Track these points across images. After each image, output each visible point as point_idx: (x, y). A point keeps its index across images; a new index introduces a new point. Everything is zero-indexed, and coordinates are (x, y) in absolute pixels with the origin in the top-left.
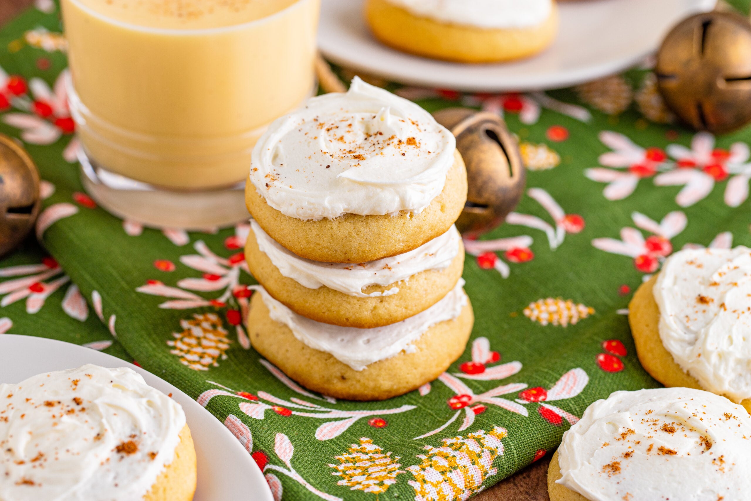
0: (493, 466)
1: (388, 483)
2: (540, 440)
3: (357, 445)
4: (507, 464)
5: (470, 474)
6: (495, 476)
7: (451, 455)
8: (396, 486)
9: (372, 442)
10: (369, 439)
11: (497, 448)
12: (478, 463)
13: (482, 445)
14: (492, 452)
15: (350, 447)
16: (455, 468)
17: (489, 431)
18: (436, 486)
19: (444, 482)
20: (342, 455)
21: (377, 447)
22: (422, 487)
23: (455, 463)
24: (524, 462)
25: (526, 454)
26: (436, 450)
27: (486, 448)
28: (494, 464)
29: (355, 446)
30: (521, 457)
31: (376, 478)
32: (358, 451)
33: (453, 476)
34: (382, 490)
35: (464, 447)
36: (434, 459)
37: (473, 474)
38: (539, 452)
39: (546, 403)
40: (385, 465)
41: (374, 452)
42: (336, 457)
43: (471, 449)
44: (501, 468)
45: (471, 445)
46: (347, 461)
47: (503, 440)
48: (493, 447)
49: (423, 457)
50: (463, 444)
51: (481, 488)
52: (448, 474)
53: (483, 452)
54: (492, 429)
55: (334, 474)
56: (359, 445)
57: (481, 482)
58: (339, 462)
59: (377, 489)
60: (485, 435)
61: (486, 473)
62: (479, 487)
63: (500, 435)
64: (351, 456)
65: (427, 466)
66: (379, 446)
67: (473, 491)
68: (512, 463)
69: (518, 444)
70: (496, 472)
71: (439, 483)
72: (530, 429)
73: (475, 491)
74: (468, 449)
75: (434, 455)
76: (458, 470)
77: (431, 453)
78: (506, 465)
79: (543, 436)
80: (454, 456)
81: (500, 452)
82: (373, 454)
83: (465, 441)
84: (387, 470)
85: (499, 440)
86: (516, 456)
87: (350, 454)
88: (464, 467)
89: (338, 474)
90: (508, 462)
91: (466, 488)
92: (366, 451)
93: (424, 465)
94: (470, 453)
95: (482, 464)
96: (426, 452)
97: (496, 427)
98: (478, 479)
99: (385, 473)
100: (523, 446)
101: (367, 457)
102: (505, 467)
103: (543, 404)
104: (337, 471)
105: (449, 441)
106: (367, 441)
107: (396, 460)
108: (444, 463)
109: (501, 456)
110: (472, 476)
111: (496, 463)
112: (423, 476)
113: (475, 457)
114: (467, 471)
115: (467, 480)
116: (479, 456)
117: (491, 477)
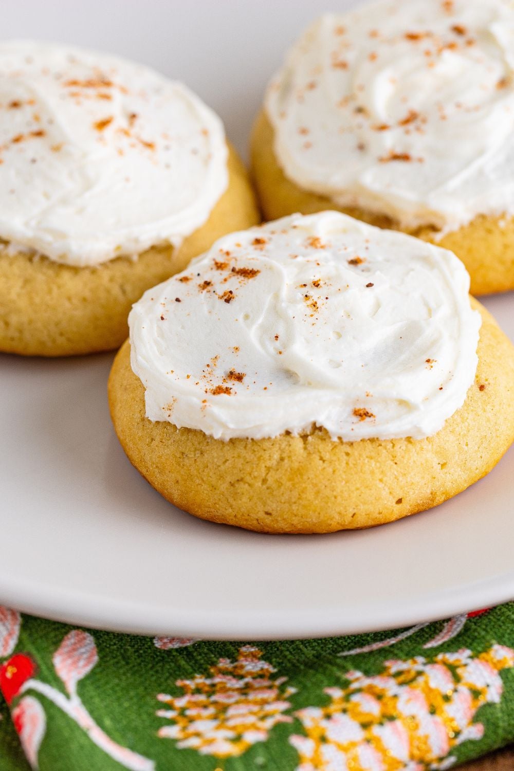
0: (475, 720)
1: (251, 737)
3: (228, 661)
4: (507, 718)
5: (421, 732)
6: (479, 740)
7: (390, 693)
8: (264, 745)
9: (259, 656)
10: (257, 649)
11: (488, 686)
12: (442, 711)
13: (457, 679)
14: (476, 693)
15: (213, 664)
16: (391, 719)
17: (480, 652)
18: (346, 750)
19: (365, 744)
20: (193, 678)
21: (265, 665)
22: (316, 751)
23: (395, 707)
26: (366, 682)
27: (464, 685)
28: (477, 716)
29: (224, 663)
31: (233, 728)
32: (225, 673)
33: (385, 733)
34: (234, 750)
35: (421, 680)
36: (355, 698)
37: (429, 732)
40: (264, 702)
41: (255, 675)
42: (179, 683)
43: (433, 685)
44: (491, 727)
45: (437, 678)
46: (198, 691)
47: (504, 673)
48: (479, 685)
49: (336, 693)
50: (420, 673)
51: (446, 760)
52: (376, 730)
53: (455, 691)
54: (487, 649)
55: (162, 713)
56: (234, 660)
57: (447, 749)
58: (179, 692)
59: (224, 748)
60: (469, 661)
61: (457, 733)
62: (441, 759)
63: (499, 661)
64: (208, 682)
65: (336, 711)
66: (271, 663)
67: (428, 765)
70: (482, 733)
71: (353, 744)
73: (434, 766)
74: (426, 683)
75: (359, 690)
76: (398, 723)
77: (354, 686)
78: (504, 721)
80: (395, 696)
81: (494, 695)
82: (254, 678)
83: (428, 669)
84: (261, 714)
85: (496, 671)
87: (209, 676)
88: (413, 717)
89: (170, 714)
90: (509, 715)
91: (411, 759)
92: (243, 672)
93: (333, 708)
94: (428, 691)
95: (451, 714)
96: (345, 685)
97: (496, 647)
98: (439, 745)
99: (252, 719)
101: (240, 684)
102: (502, 724)
104: (169, 707)
105: (395, 666)
106: (252, 653)
107: (286, 695)
108: (371, 707)
109: (495, 703)
110: (427, 737)
111: (482, 715)
112: (323, 730)
113: (439, 701)
114: (417, 727)
115: (416, 743)
116: (447, 699)
117: (471, 742)
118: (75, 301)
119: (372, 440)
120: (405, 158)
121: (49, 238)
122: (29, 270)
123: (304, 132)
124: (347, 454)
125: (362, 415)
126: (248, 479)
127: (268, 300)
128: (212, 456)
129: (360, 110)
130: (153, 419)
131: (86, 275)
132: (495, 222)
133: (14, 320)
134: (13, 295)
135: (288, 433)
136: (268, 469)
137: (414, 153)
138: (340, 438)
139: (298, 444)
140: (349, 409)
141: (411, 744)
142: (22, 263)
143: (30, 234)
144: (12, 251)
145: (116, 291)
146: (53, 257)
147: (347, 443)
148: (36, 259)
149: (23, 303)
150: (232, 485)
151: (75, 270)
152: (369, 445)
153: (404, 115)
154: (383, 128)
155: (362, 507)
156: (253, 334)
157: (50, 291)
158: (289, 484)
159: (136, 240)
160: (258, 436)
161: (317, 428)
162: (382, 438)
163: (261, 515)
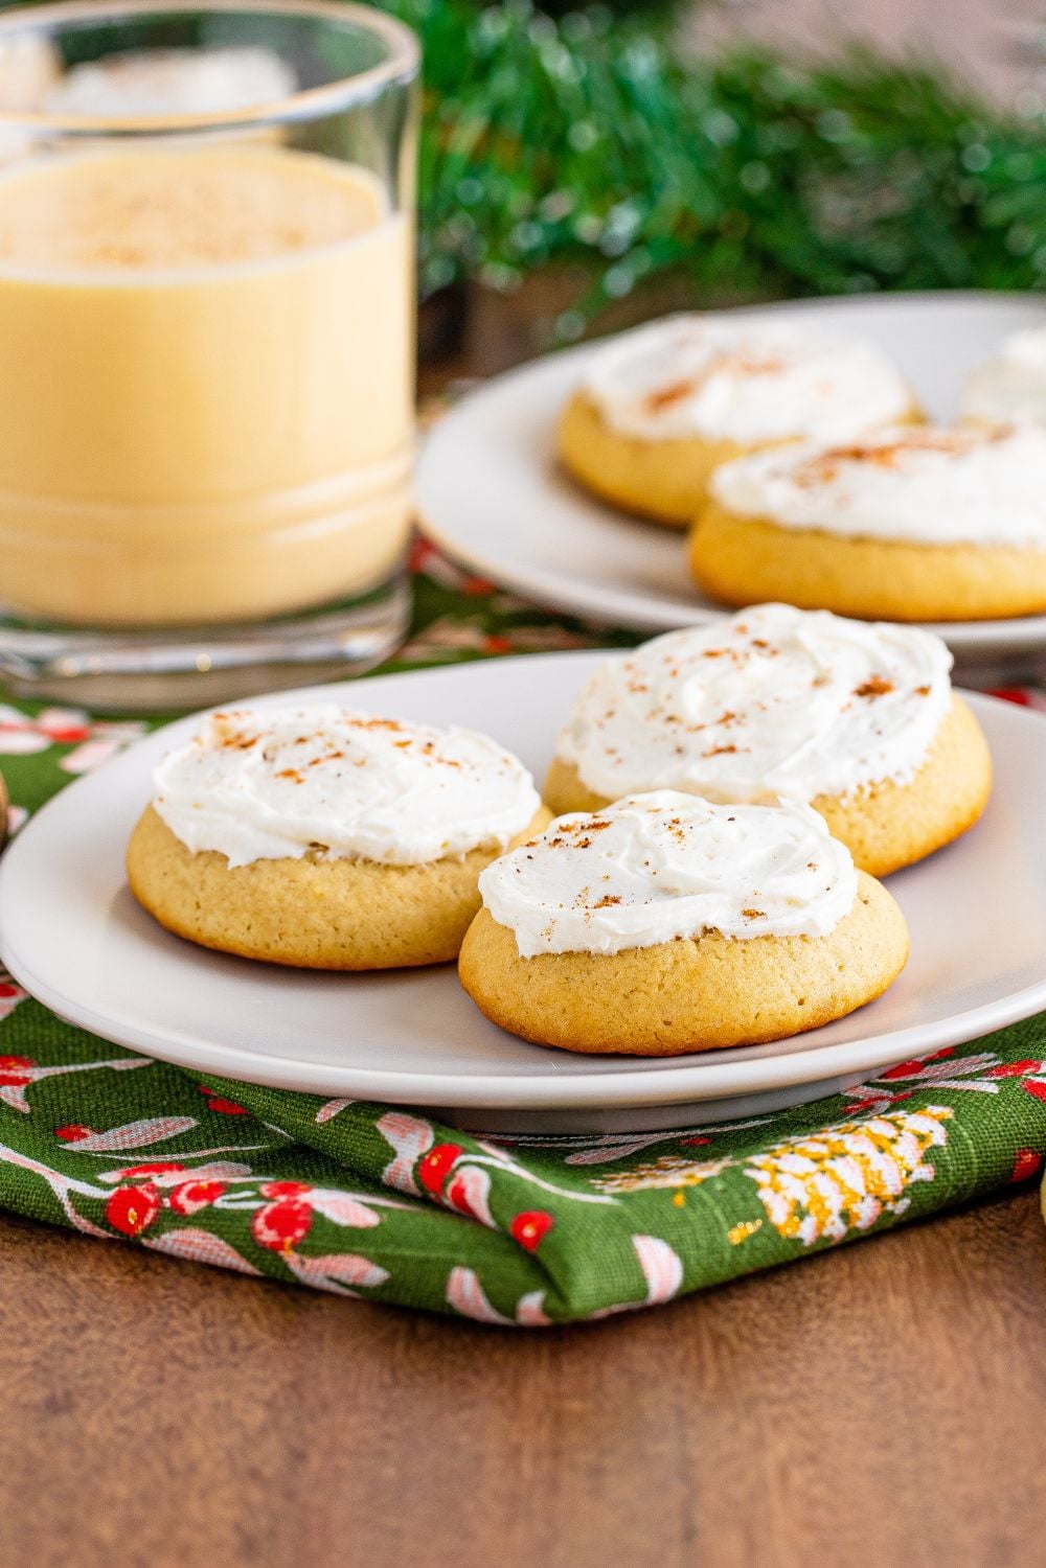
0: (925, 1160)
2: (1023, 1129)
3: (650, 1164)
4: (954, 1162)
5: (873, 1167)
6: (931, 1183)
7: (835, 1140)
8: (718, 1177)
11: (931, 1132)
12: (891, 1152)
13: (900, 1128)
14: (921, 1138)
15: (635, 1167)
16: (843, 1155)
17: (916, 1111)
18: (803, 1178)
19: (820, 1174)
20: (618, 1173)
22: (773, 1179)
23: (843, 1147)
24: (991, 1168)
25: (995, 1151)
27: (908, 1130)
28: (926, 1157)
30: (984, 1154)
33: (838, 1166)
35: (862, 1131)
36: (800, 1147)
37: (880, 1168)
38: (1025, 1154)
39: (1038, 1075)
43: (876, 1133)
44: (941, 1169)
45: (879, 1128)
47: (945, 1123)
48: (923, 1131)
49: (779, 1147)
50: (860, 1127)
51: (900, 1202)
52: (828, 1164)
53: (901, 1135)
54: (922, 1109)
56: (655, 1163)
57: (901, 1188)
60: (908, 1117)
61: (909, 1173)
62: (896, 1199)
63: (939, 1115)
65: (784, 1154)
67: (884, 1204)
68: (966, 1164)
69: (976, 1130)
70: (933, 1175)
71: (808, 1175)
72: (1002, 1109)
73: (890, 1206)
74: (868, 1132)
75: (801, 1143)
76: (848, 1157)
77: (794, 1142)
78: (953, 1165)
79: (1031, 1123)
80: (841, 1142)
81: (939, 1137)
83: (867, 1124)
85: (935, 1122)
86: (973, 1151)
88: (862, 1155)
90: (957, 1159)
91: (868, 1192)
93: (779, 1154)
94: (873, 1137)
95: (900, 1154)
96: (785, 1142)
97: (931, 1107)
98: (893, 1184)
100: (987, 1134)
102: (951, 1168)
103: (1030, 1077)
108: (819, 1150)
109: (941, 1146)
110: (880, 1172)
111: (930, 1155)
112: (775, 1165)
113: (885, 1144)
114: (868, 1163)
115: (870, 1178)
116: (893, 1141)
117: (922, 1182)
118: (406, 900)
119: (767, 938)
120: (732, 749)
121: (372, 835)
122: (356, 873)
123: (611, 752)
124: (744, 951)
125: (752, 914)
126: (643, 987)
127: (629, 838)
128: (601, 971)
129: (671, 719)
130: (528, 955)
131: (414, 875)
132: (836, 801)
133: (344, 923)
134: (341, 898)
135: (678, 938)
136: (663, 974)
137: (738, 745)
138: (733, 937)
139: (692, 947)
140: (739, 910)
141: (865, 1177)
142: (345, 866)
143: (352, 833)
144: (332, 856)
145: (447, 890)
146: (378, 857)
147: (741, 941)
148: (359, 862)
149: (352, 904)
150: (626, 997)
151: (402, 870)
152: (764, 942)
153: (720, 715)
154: (700, 728)
155: (765, 1005)
156: (620, 864)
157: (379, 893)
158: (687, 985)
159: (465, 835)
160: (648, 943)
161: (707, 931)
162: (776, 935)
163: (661, 1026)
